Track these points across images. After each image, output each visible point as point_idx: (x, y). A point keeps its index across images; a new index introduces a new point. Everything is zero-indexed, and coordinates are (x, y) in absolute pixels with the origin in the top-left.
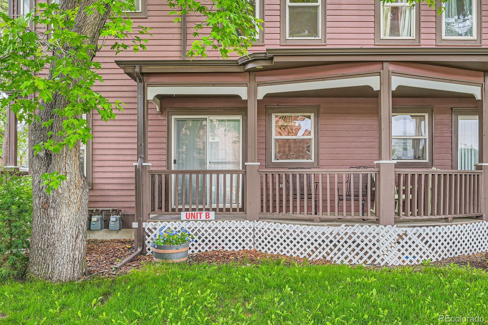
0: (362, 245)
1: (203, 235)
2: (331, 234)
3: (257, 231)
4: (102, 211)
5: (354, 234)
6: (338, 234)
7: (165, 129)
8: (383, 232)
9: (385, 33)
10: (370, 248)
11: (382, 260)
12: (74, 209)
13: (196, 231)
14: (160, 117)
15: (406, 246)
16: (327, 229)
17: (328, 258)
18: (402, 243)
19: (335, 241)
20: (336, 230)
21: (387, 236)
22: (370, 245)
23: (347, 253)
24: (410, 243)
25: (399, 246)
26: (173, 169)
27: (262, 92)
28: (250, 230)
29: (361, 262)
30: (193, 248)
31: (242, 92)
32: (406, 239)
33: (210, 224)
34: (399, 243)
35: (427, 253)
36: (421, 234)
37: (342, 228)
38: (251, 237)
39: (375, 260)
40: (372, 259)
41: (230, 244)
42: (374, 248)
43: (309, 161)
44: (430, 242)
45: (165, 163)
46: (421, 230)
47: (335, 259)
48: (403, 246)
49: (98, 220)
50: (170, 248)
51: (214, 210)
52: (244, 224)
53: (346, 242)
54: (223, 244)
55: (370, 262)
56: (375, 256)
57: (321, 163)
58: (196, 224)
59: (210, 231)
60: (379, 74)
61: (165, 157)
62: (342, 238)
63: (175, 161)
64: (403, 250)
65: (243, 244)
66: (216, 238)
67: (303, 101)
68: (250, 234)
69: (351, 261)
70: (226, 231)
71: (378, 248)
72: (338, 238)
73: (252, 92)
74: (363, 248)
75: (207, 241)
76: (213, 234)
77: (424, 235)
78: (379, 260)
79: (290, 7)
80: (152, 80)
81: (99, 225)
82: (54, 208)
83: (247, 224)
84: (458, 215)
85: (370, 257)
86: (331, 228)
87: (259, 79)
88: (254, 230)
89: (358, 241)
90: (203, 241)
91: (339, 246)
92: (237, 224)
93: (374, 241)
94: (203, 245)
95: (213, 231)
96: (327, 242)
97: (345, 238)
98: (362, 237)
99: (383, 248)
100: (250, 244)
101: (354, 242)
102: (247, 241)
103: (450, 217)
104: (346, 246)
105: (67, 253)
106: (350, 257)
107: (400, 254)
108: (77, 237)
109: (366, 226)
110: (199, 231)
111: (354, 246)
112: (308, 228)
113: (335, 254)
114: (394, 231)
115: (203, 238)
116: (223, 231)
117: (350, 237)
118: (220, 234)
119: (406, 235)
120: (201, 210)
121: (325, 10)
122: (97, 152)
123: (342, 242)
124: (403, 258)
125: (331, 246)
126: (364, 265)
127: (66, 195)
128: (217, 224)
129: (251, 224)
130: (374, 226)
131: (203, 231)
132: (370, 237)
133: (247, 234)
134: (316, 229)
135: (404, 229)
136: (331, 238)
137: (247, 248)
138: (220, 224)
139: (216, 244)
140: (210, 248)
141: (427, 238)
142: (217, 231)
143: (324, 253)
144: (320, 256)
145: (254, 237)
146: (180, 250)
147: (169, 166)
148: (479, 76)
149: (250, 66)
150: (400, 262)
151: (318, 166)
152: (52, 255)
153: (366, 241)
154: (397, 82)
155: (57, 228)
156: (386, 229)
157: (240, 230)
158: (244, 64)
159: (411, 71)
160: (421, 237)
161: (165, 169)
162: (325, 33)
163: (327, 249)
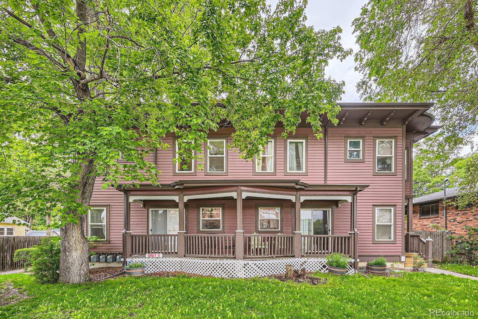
0: (227, 269)
1: (156, 264)
2: (213, 263)
3: (182, 262)
4: (113, 253)
5: (223, 264)
6: (216, 264)
7: (146, 215)
8: (236, 263)
9: (258, 169)
10: (231, 270)
11: (236, 275)
12: (79, 252)
13: (152, 262)
14: (143, 209)
15: (248, 269)
16: (211, 261)
17: (212, 275)
18: (246, 268)
19: (215, 267)
20: (215, 262)
21: (238, 265)
22: (231, 268)
23: (220, 272)
24: (250, 268)
25: (245, 269)
26: (150, 234)
27: (186, 198)
28: (179, 262)
29: (226, 276)
30: (147, 270)
31: (176, 198)
32: (248, 266)
33: (159, 259)
34: (245, 268)
35: (259, 272)
36: (256, 264)
37: (218, 261)
38: (179, 265)
39: (233, 275)
40: (232, 275)
41: (169, 268)
42: (233, 270)
43: (219, 230)
44: (261, 267)
45: (146, 231)
46: (256, 262)
47: (215, 275)
48: (247, 269)
49: (111, 258)
50: (132, 270)
51: (163, 253)
52: (176, 259)
53: (220, 267)
54: (166, 268)
55: (230, 276)
56: (233, 274)
57: (225, 231)
58: (152, 259)
59: (159, 262)
60: (236, 191)
61: (146, 228)
62: (218, 265)
63: (151, 230)
64: (246, 271)
65: (176, 268)
66: (162, 266)
67: (217, 202)
68: (179, 264)
69: (222, 276)
70: (167, 262)
71: (235, 270)
72: (216, 265)
73: (181, 199)
74: (227, 270)
75: (158, 267)
76: (161, 264)
77: (258, 264)
78: (235, 275)
79: (210, 157)
80: (132, 193)
81: (111, 260)
82: (69, 252)
83: (178, 259)
84: (279, 255)
85: (231, 274)
86: (213, 261)
87: (184, 193)
88: (181, 262)
89: (225, 267)
90: (156, 267)
91: (217, 269)
92: (172, 259)
93: (233, 267)
94: (156, 269)
95: (161, 262)
96: (211, 267)
97: (219, 265)
98: (227, 265)
99: (236, 270)
100: (179, 268)
101: (223, 267)
102: (178, 267)
103: (274, 256)
104: (220, 269)
105: (76, 271)
106: (222, 274)
107: (245, 273)
108: (82, 265)
109: (229, 260)
110: (154, 262)
111: (223, 269)
112: (203, 261)
113: (215, 273)
114: (242, 262)
115: (156, 265)
116: (166, 262)
117: (222, 265)
118: (164, 264)
119: (248, 264)
120: (156, 253)
121: (227, 158)
122: (112, 226)
123: (218, 267)
124: (247, 274)
125: (213, 269)
126: (228, 278)
127: (74, 246)
128: (162, 259)
129: (180, 259)
130: (232, 260)
131: (156, 262)
132: (231, 265)
133: (177, 264)
134: (206, 261)
135: (247, 262)
136: (213, 265)
137: (177, 270)
138: (164, 259)
139: (162, 268)
140: (159, 270)
141: (259, 266)
142: (162, 262)
143: (210, 272)
144: (208, 274)
145: (181, 265)
146: (137, 271)
147: (148, 232)
148: (294, 191)
149: (177, 187)
150: (245, 276)
151: (224, 233)
152: (69, 272)
153: (229, 267)
154: (245, 195)
155: (70, 261)
156: (238, 261)
157: (174, 262)
158: (174, 186)
159: (256, 190)
160: (256, 265)
161: (146, 234)
162: (227, 170)
163: (211, 270)
